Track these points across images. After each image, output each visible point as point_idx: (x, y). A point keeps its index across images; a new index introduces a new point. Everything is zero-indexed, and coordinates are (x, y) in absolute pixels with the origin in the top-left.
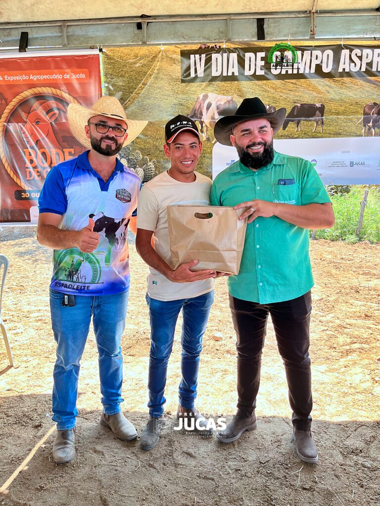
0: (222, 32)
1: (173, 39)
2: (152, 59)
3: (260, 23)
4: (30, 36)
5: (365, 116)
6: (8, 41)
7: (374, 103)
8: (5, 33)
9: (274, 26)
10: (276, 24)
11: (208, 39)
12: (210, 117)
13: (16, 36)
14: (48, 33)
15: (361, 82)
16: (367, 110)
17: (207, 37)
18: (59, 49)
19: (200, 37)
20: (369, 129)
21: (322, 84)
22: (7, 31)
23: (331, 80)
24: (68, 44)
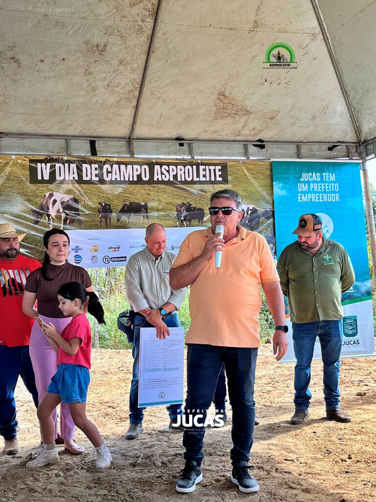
0: (62, 148)
1: (21, 151)
2: (4, 164)
3: (93, 144)
5: (178, 213)
7: (183, 203)
9: (104, 147)
10: (104, 145)
11: (52, 152)
12: (56, 212)
15: (172, 188)
16: (178, 208)
17: (50, 151)
19: (44, 150)
20: (182, 221)
21: (144, 188)
23: (150, 186)
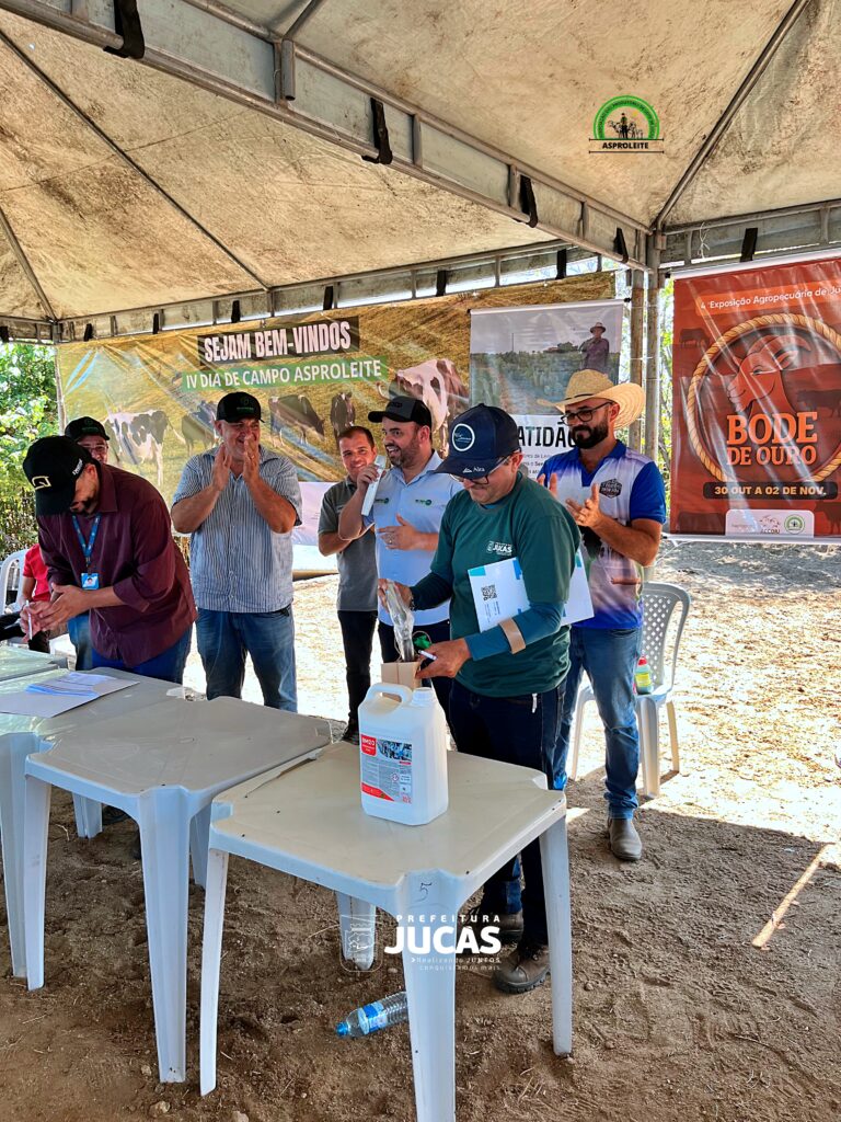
4: (760, 234)
6: (720, 246)
8: (717, 233)
13: (737, 235)
14: (793, 224)
18: (813, 249)
22: (721, 231)
24: (830, 239)
